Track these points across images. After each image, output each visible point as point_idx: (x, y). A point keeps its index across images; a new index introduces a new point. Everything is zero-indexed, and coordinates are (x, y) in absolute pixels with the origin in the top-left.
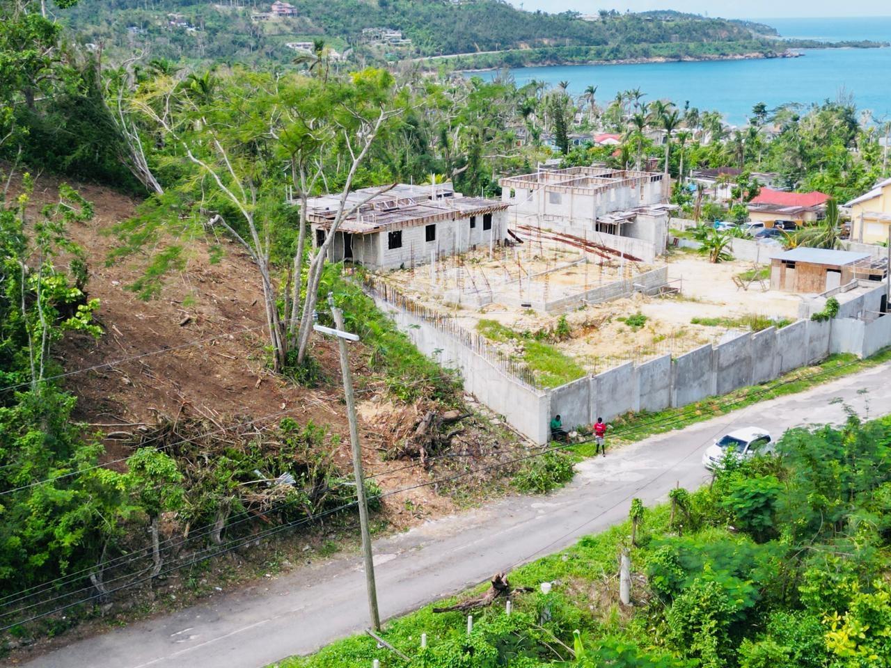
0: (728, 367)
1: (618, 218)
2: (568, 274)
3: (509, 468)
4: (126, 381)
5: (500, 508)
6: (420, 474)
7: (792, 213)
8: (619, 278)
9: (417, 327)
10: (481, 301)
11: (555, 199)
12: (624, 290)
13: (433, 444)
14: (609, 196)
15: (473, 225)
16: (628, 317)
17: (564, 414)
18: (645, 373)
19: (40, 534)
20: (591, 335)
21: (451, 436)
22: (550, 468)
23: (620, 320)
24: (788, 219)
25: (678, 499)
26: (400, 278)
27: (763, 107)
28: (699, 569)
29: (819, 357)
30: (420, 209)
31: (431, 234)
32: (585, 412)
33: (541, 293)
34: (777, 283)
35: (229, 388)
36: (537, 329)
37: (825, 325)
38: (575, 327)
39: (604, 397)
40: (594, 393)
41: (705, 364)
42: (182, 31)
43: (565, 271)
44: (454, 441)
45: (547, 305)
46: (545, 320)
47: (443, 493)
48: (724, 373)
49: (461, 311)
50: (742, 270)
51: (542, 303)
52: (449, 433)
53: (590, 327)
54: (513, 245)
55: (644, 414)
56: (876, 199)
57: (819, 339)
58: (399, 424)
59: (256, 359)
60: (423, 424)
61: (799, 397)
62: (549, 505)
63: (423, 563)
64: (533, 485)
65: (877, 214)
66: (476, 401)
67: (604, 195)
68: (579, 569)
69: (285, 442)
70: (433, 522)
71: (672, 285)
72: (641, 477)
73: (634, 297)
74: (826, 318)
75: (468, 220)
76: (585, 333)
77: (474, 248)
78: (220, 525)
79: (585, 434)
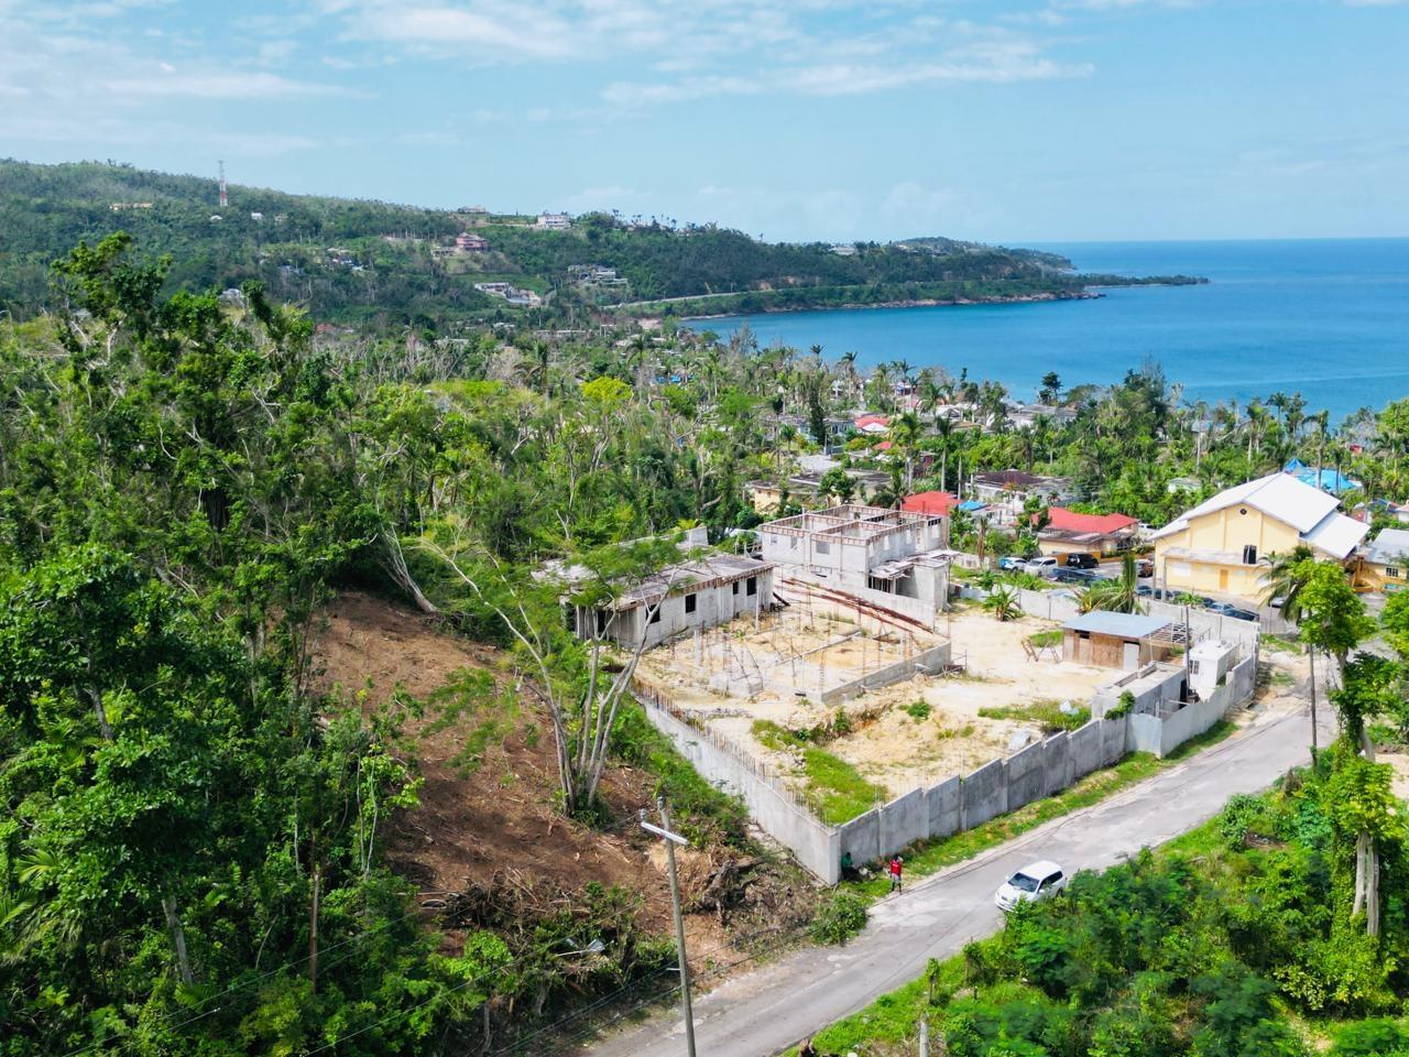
0: (1019, 779)
1: (893, 571)
2: (844, 651)
3: (804, 917)
4: (430, 839)
5: (798, 962)
6: (718, 930)
7: (1088, 543)
8: (898, 659)
9: (695, 744)
10: (751, 689)
11: (822, 548)
12: (902, 673)
13: (729, 897)
14: (882, 545)
15: (736, 591)
16: (910, 705)
17: (853, 849)
18: (934, 797)
19: (397, 1024)
20: (870, 728)
21: (745, 886)
22: (843, 916)
23: (902, 708)
24: (1083, 550)
25: (973, 954)
26: (659, 657)
27: (1055, 377)
28: (994, 1036)
29: (1115, 757)
31: (691, 605)
32: (874, 844)
33: (816, 678)
34: (1071, 654)
35: (523, 838)
36: (814, 725)
37: (1121, 722)
38: (854, 720)
39: (894, 827)
40: (883, 825)
41: (995, 780)
42: (347, 271)
43: (840, 647)
44: (748, 890)
45: (823, 695)
46: (821, 715)
47: (741, 949)
48: (1015, 786)
49: (729, 700)
50: (1033, 631)
51: (818, 693)
52: (743, 882)
53: (869, 717)
54: (780, 609)
55: (935, 841)
56: (1182, 535)
57: (1115, 736)
58: (694, 875)
59: (544, 802)
60: (718, 877)
61: (1096, 811)
62: (845, 957)
63: (730, 1028)
64: (827, 935)
65: (1184, 550)
66: (761, 830)
67: (877, 544)
68: (879, 1031)
69: (592, 907)
70: (733, 981)
71: (956, 663)
72: (931, 920)
73: (915, 679)
74: (1122, 714)
75: (730, 588)
76: (864, 724)
77: (737, 616)
78: (541, 1000)
79: (875, 868)
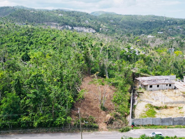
0: (176, 121)
2: (176, 97)
3: (119, 128)
5: (114, 132)
10: (156, 99)
13: (111, 122)
15: (167, 85)
17: (135, 122)
18: (154, 119)
20: (171, 109)
21: (114, 122)
23: (178, 107)
30: (159, 82)
31: (158, 86)
32: (139, 123)
35: (93, 109)
36: (160, 106)
38: (169, 107)
39: (144, 121)
40: (141, 121)
41: (170, 120)
47: (108, 129)
49: (153, 100)
54: (176, 89)
55: (153, 125)
59: (99, 106)
60: (109, 120)
64: (121, 131)
66: (130, 117)
70: (104, 132)
72: (138, 134)
77: (167, 89)
78: (77, 126)
79: (138, 126)
